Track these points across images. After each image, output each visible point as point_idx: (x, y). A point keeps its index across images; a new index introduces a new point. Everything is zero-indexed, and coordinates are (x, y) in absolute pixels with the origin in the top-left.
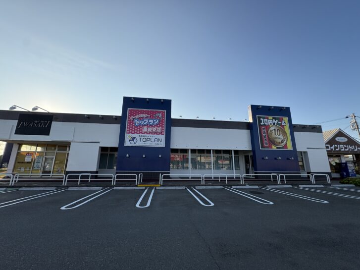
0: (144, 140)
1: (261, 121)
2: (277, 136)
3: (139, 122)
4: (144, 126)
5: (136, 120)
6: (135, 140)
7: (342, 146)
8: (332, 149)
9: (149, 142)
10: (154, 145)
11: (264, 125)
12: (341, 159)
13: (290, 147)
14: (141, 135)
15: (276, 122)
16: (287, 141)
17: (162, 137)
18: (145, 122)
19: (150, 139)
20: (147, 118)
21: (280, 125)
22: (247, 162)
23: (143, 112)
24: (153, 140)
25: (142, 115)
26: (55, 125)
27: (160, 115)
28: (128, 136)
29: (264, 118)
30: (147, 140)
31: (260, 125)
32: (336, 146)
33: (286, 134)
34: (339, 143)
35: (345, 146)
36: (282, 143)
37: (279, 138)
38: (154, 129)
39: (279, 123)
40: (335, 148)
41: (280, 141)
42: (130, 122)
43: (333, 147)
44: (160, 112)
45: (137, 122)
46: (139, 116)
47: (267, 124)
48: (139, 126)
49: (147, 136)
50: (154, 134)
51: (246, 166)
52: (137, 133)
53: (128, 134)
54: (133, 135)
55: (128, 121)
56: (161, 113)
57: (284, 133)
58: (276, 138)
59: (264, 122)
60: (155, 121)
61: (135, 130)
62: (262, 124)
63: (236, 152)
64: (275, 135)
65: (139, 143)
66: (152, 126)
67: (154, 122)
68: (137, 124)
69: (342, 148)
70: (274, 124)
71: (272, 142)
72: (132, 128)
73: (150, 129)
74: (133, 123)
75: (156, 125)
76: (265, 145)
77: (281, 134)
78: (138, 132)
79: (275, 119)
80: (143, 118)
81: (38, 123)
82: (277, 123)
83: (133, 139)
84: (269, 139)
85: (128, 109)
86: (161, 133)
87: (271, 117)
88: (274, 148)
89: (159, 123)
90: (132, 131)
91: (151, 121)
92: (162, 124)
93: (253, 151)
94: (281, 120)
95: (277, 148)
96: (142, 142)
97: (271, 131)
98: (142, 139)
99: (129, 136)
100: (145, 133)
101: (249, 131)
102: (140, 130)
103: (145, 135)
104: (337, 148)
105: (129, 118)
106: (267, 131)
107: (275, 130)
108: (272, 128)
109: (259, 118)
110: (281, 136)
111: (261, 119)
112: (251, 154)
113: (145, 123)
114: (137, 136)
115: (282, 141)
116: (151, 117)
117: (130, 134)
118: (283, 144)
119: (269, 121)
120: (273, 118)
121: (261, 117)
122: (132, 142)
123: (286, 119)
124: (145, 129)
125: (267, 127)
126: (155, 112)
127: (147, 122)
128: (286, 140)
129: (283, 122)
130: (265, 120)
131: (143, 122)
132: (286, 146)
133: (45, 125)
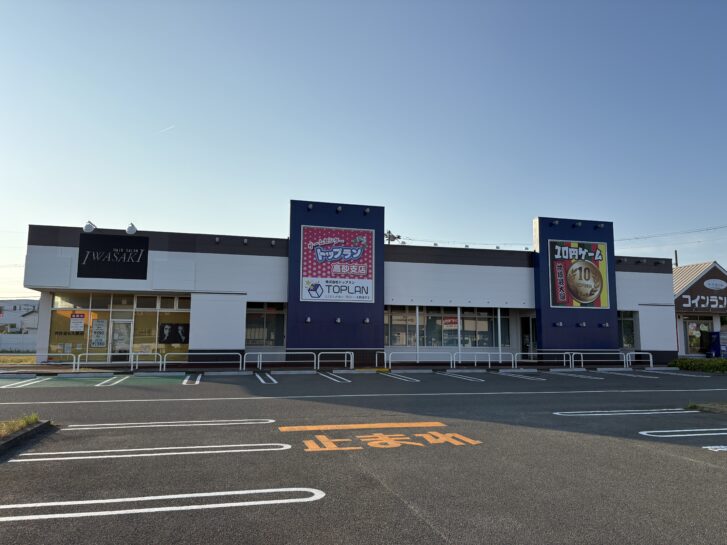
0: (336, 289)
1: (555, 252)
2: (584, 282)
3: (324, 254)
4: (335, 261)
5: (319, 251)
6: (319, 290)
7: (714, 298)
8: (693, 305)
9: (345, 293)
10: (354, 298)
11: (562, 260)
12: (712, 324)
13: (605, 304)
14: (329, 279)
15: (583, 253)
16: (600, 292)
17: (370, 284)
18: (336, 253)
19: (347, 288)
20: (338, 244)
21: (592, 259)
22: (525, 331)
23: (331, 234)
24: (352, 290)
25: (330, 240)
26: (155, 258)
27: (364, 240)
28: (306, 282)
29: (562, 245)
30: (341, 290)
31: (553, 259)
32: (703, 298)
33: (601, 276)
34: (710, 292)
35: (721, 298)
36: (591, 294)
37: (587, 286)
38: (354, 269)
39: (591, 254)
40: (701, 302)
41: (589, 290)
42: (308, 254)
43: (696, 301)
44: (363, 234)
45: (320, 254)
46: (324, 242)
47: (566, 257)
48: (326, 261)
49: (342, 281)
50: (354, 278)
51: (523, 339)
52: (322, 277)
53: (305, 279)
54: (315, 280)
55: (304, 251)
56: (364, 236)
57: (598, 276)
58: (583, 285)
59: (561, 254)
60: (354, 251)
61: (318, 270)
62: (558, 256)
63: (505, 311)
64: (581, 279)
65: (328, 296)
66: (349, 261)
67: (353, 254)
68: (320, 258)
69: (714, 303)
70: (580, 257)
71: (574, 293)
72: (313, 266)
73: (345, 269)
74: (313, 256)
75: (357, 260)
76: (560, 299)
77: (591, 279)
78: (324, 274)
79: (582, 246)
80: (331, 245)
81: (121, 254)
82: (587, 256)
83: (316, 287)
84: (568, 286)
85: (302, 226)
86: (366, 276)
87: (574, 244)
88: (576, 305)
89: (362, 256)
90: (313, 271)
91: (347, 252)
92: (367, 257)
93: (538, 310)
94: (594, 249)
95: (582, 305)
96: (332, 293)
97: (574, 271)
98: (331, 288)
99: (308, 283)
100: (336, 275)
101: (532, 269)
102: (327, 270)
103: (338, 279)
104: (704, 302)
105: (304, 246)
106: (566, 272)
107: (580, 269)
108: (576, 266)
109: (553, 245)
110: (591, 282)
111: (557, 247)
112: (533, 316)
113: (336, 257)
114: (321, 281)
115: (592, 291)
116: (347, 245)
117: (310, 279)
118: (593, 297)
119: (571, 250)
120: (580, 245)
121: (556, 243)
122: (313, 293)
123: (603, 247)
124: (336, 268)
125: (567, 263)
126: (355, 232)
127: (339, 254)
128: (599, 289)
129: (598, 252)
130: (564, 249)
131: (332, 254)
132: (598, 301)
133: (136, 258)
